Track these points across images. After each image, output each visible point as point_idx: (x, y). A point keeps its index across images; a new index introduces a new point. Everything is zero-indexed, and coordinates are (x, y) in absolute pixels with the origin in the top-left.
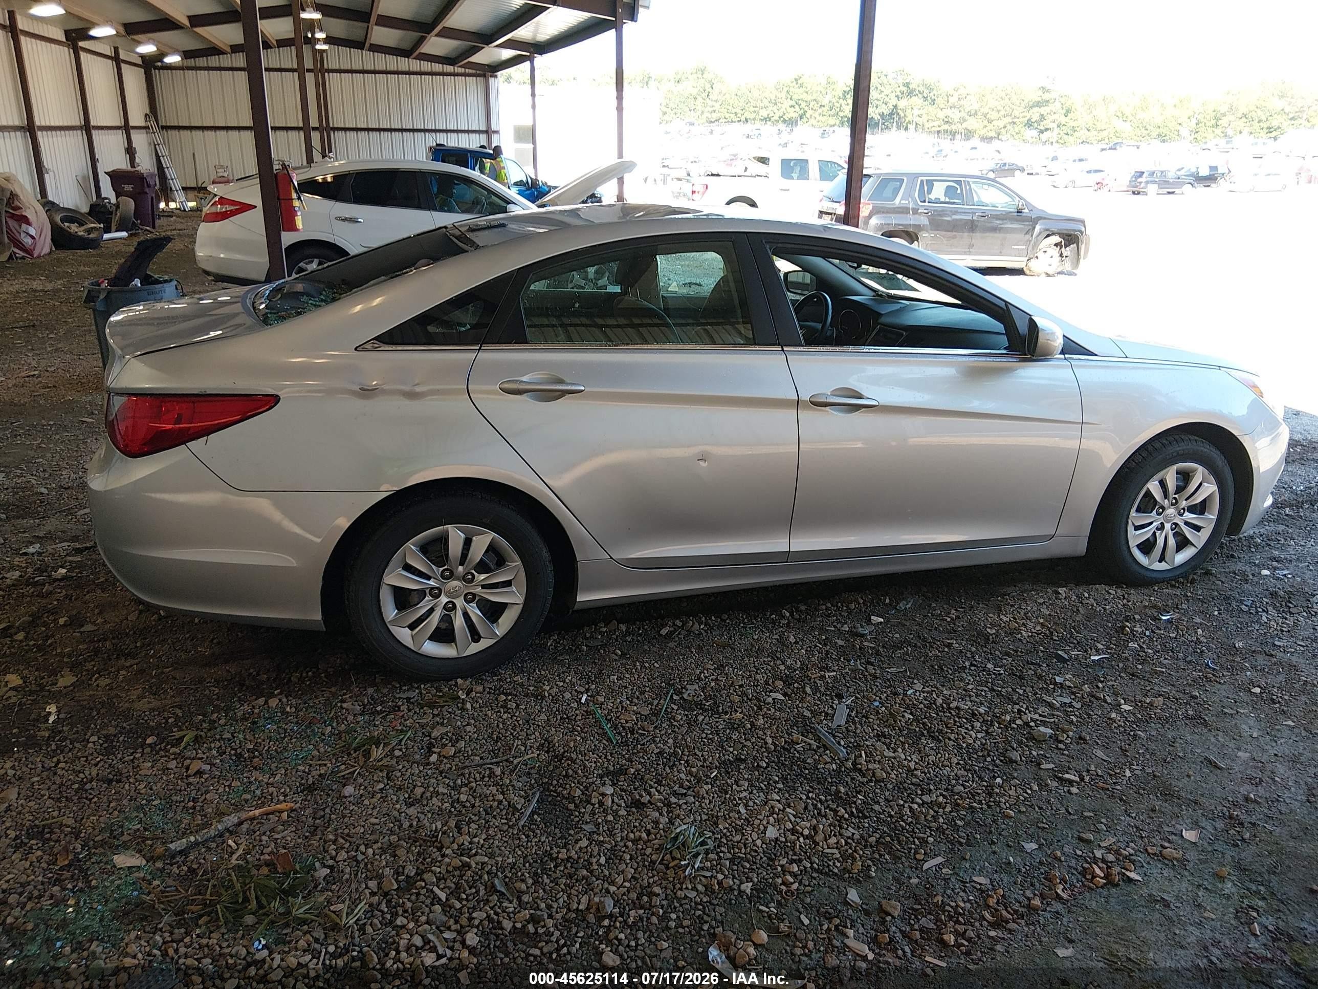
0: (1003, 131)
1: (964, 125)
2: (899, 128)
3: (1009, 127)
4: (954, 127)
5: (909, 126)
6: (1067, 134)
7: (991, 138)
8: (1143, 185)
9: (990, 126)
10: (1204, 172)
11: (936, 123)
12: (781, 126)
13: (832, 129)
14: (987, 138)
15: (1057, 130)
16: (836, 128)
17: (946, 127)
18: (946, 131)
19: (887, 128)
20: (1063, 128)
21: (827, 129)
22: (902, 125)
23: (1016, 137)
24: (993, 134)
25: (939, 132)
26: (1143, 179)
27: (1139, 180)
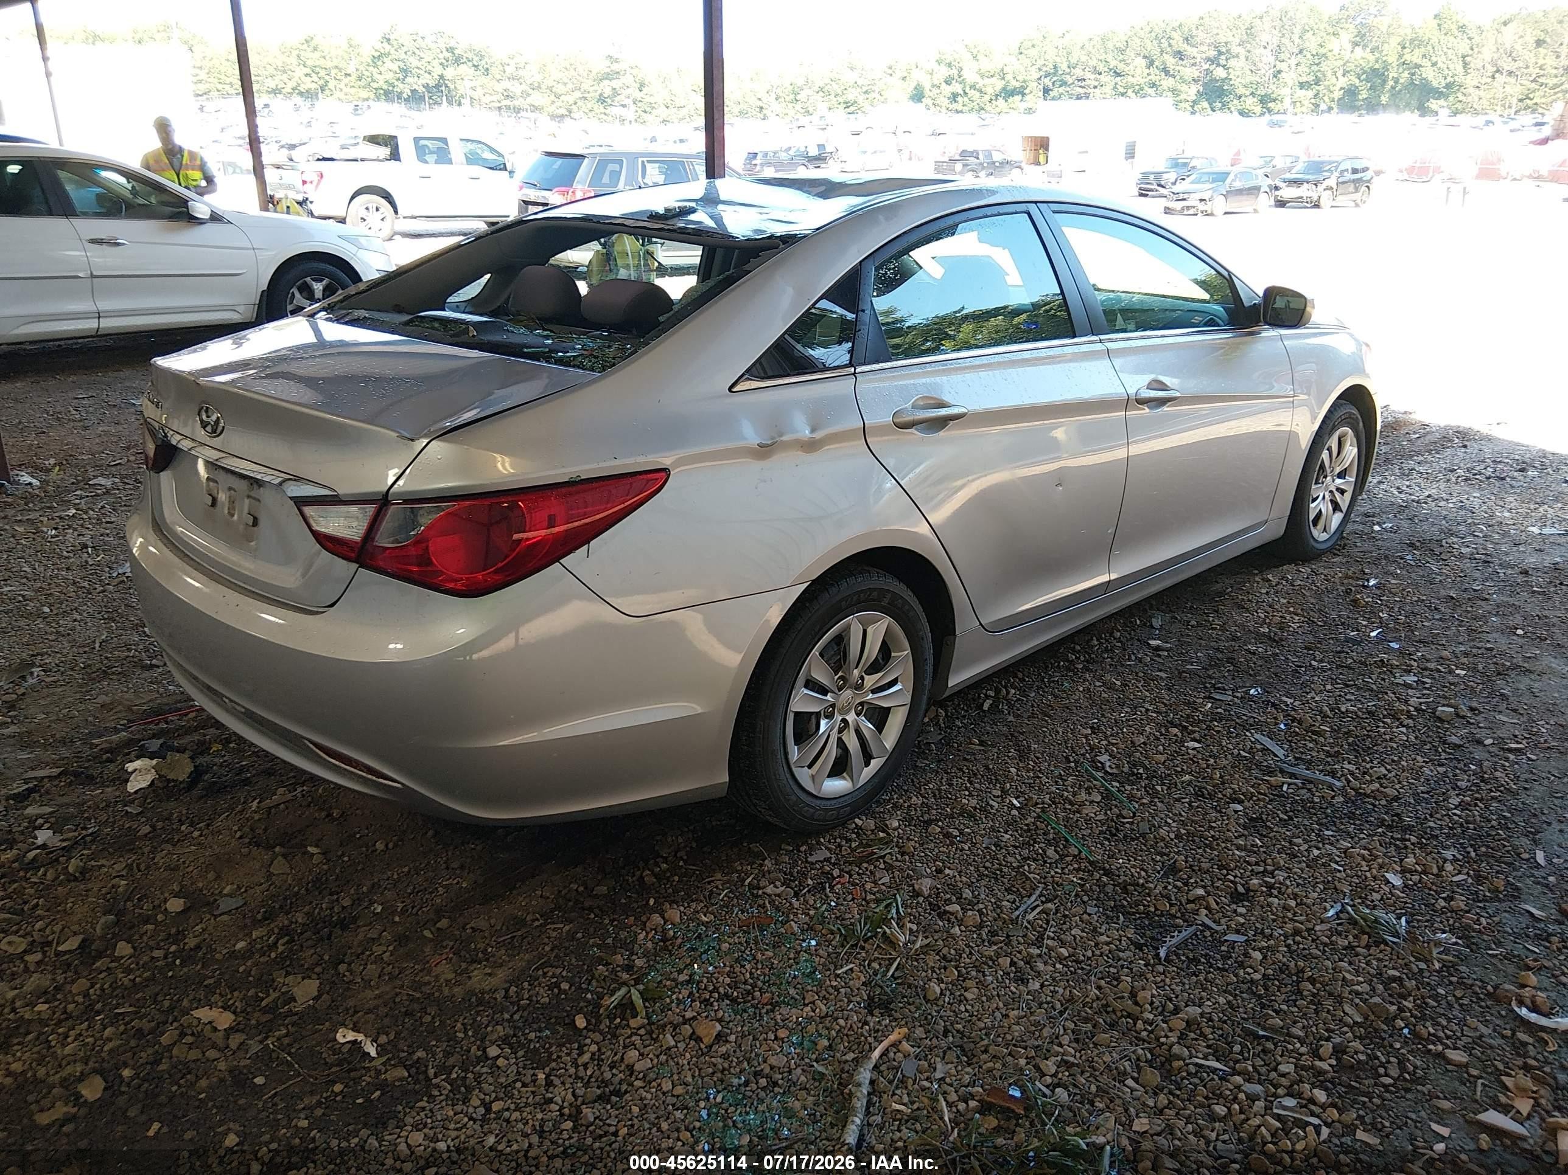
0: (574, 107)
1: (529, 100)
2: (450, 103)
3: (580, 103)
4: (517, 103)
5: (463, 101)
6: (645, 112)
7: (562, 116)
8: (758, 168)
9: (559, 103)
10: (814, 152)
11: (495, 98)
12: (298, 100)
13: (366, 103)
14: (558, 117)
15: (633, 107)
16: (371, 102)
17: (507, 102)
18: (508, 108)
19: (436, 103)
20: (639, 104)
21: (360, 103)
22: (454, 100)
23: (590, 115)
24: (565, 112)
25: (500, 108)
26: (758, 161)
27: (754, 162)
